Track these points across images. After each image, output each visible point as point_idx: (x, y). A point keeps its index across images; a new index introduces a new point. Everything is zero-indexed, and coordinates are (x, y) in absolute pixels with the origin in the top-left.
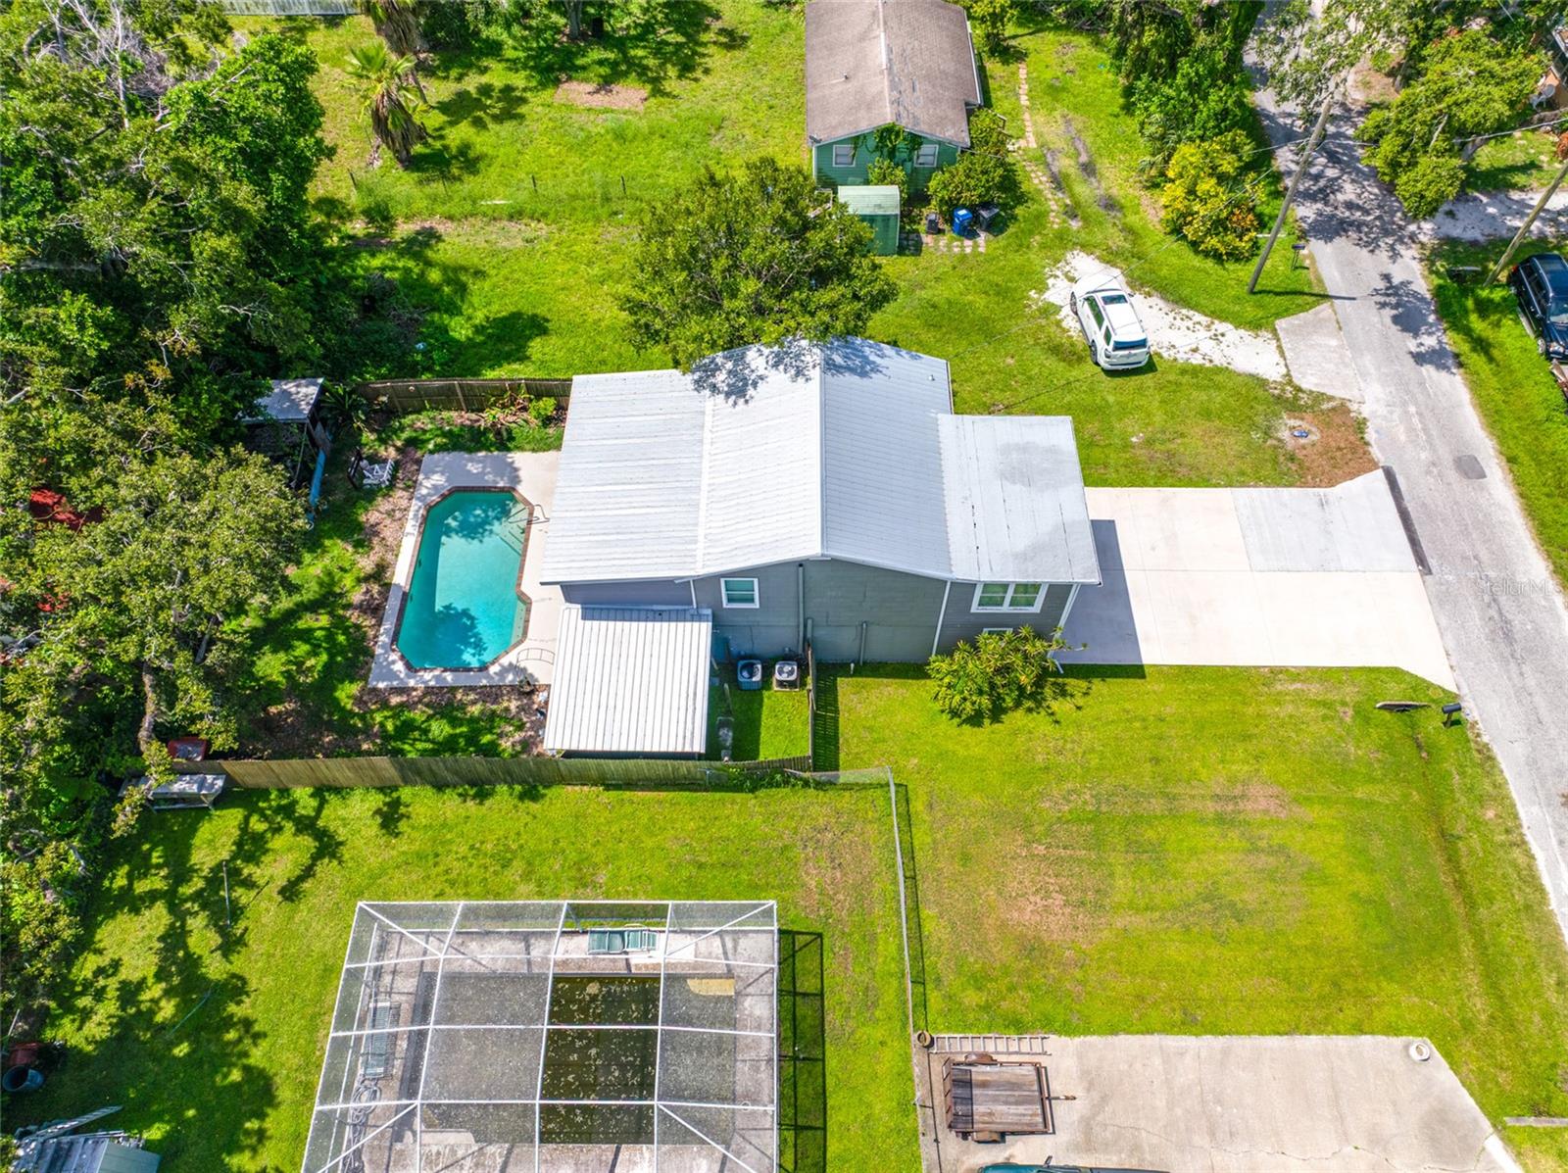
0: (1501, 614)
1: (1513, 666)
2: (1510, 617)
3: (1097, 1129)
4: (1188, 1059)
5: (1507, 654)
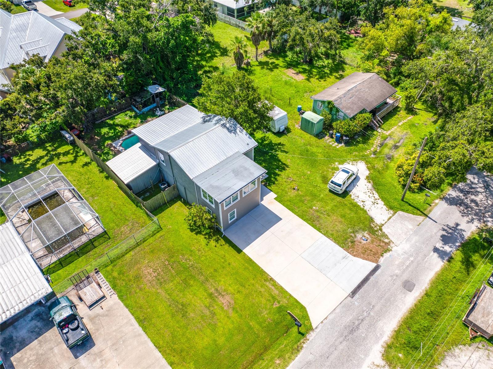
0: (359, 325)
1: (341, 339)
2: (361, 327)
3: (97, 318)
4: (131, 328)
5: (344, 335)
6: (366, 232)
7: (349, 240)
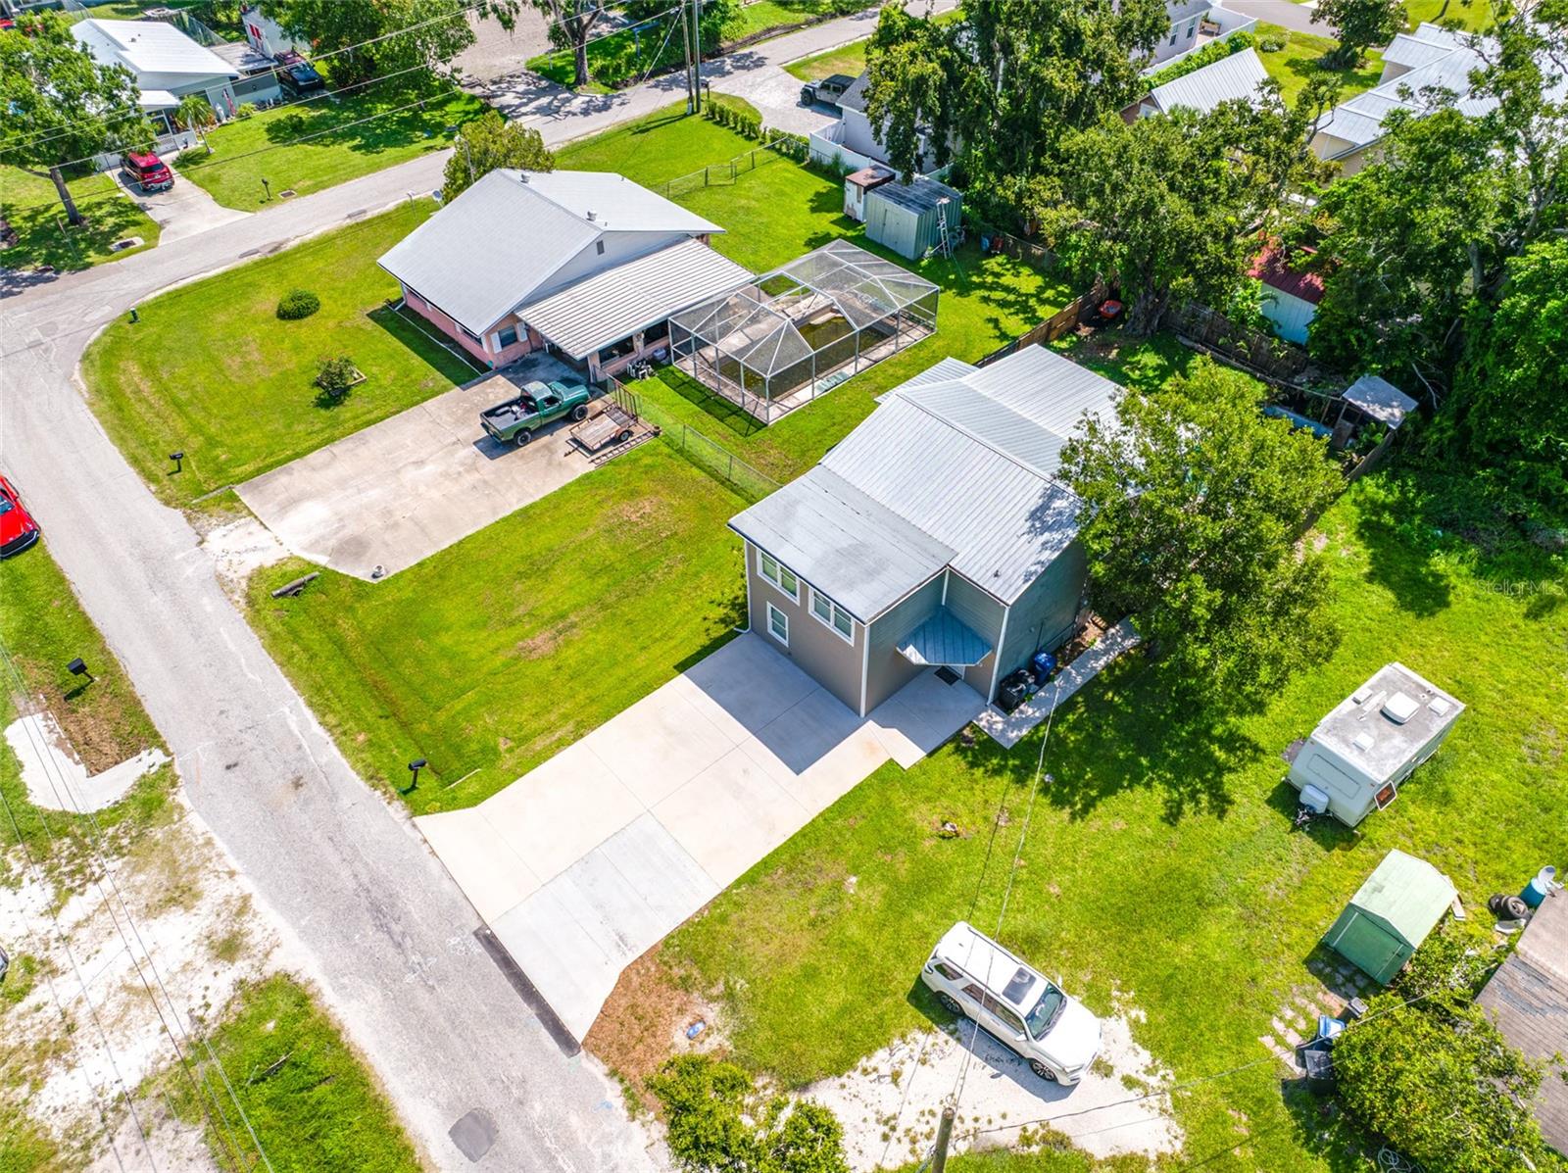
3: (546, 453)
4: (515, 501)
6: (728, 1046)
7: (695, 973)
